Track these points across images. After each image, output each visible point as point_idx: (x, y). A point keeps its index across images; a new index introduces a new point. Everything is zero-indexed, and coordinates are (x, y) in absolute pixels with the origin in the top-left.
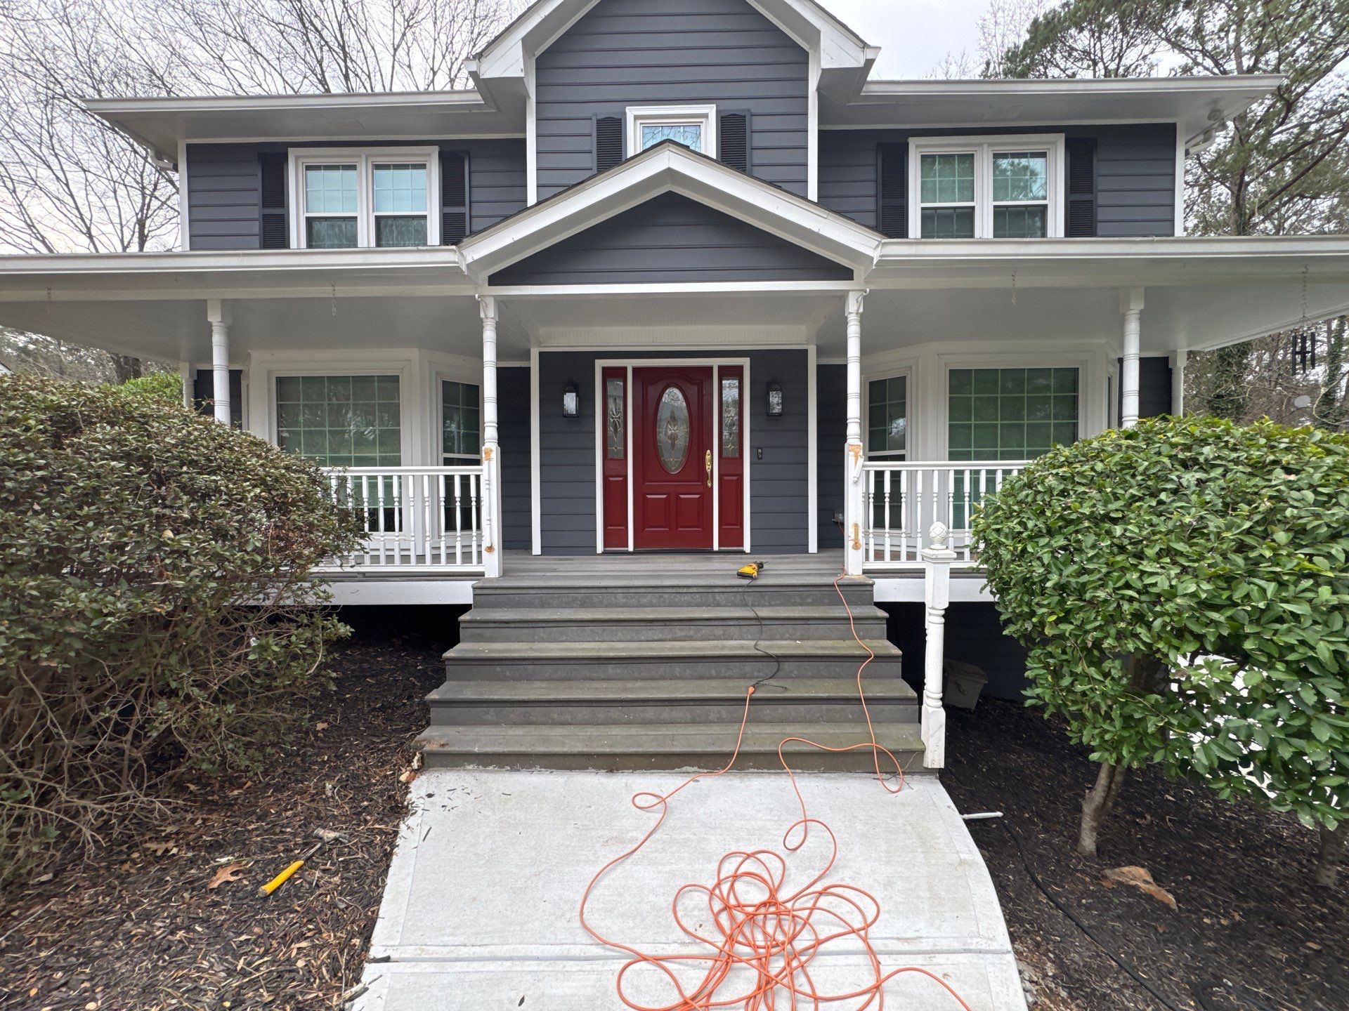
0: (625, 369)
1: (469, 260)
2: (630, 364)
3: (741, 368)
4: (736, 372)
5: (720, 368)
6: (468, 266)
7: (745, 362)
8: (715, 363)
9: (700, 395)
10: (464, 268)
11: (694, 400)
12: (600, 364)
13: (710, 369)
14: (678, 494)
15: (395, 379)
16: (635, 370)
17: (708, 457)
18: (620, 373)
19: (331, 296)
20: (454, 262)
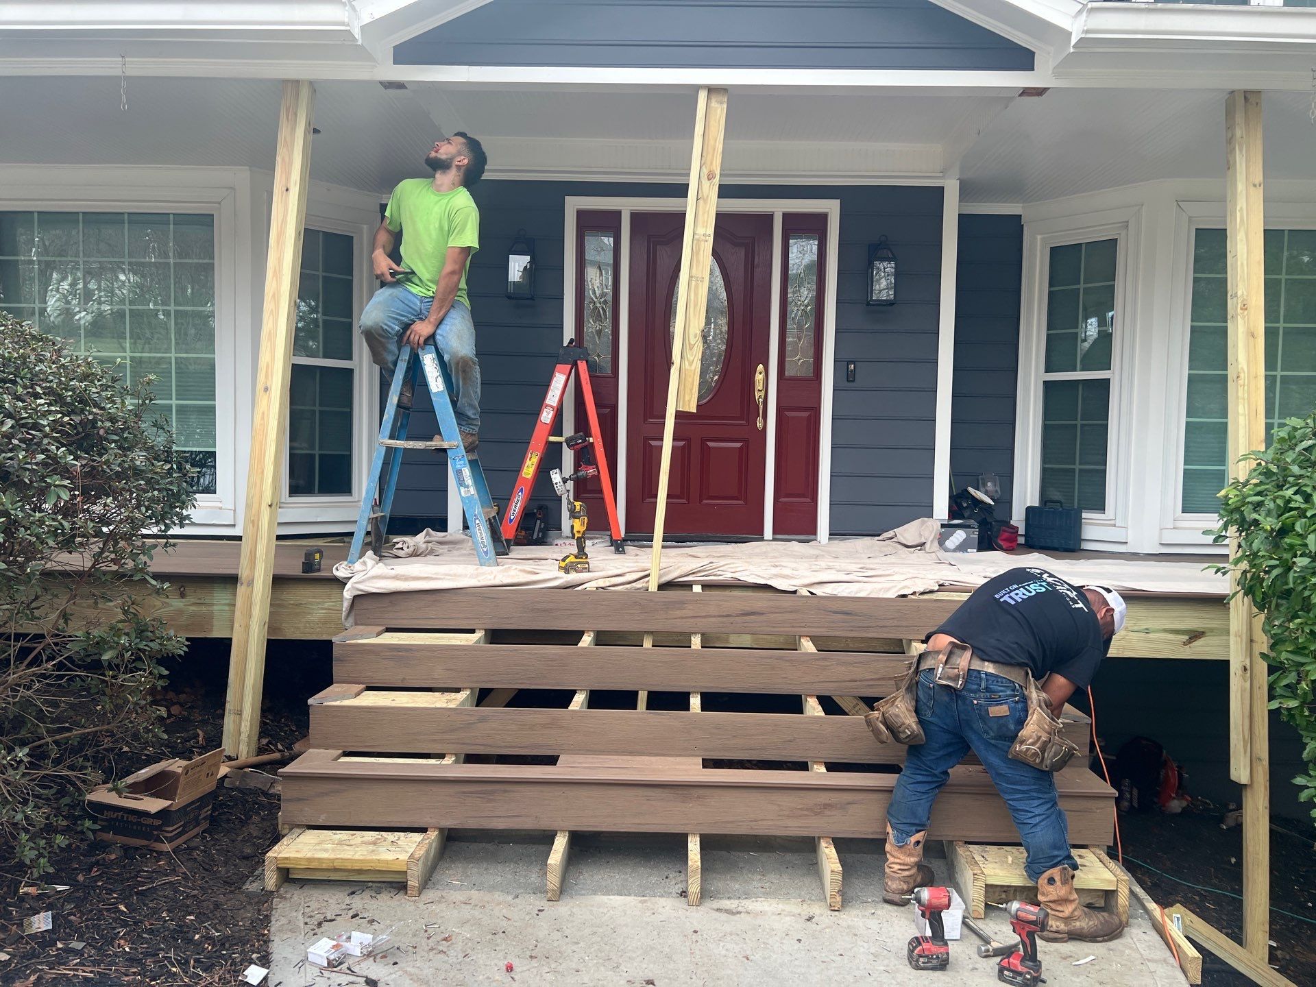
0: (617, 215)
1: (366, 19)
2: (626, 206)
3: (822, 218)
4: (812, 226)
5: (786, 216)
6: (363, 28)
7: (832, 208)
8: (778, 207)
9: (750, 267)
10: (357, 33)
11: (738, 274)
12: (573, 204)
13: (768, 218)
14: (704, 441)
15: (206, 221)
16: (636, 217)
17: (759, 377)
18: (606, 222)
19: (120, 74)
20: (343, 24)
